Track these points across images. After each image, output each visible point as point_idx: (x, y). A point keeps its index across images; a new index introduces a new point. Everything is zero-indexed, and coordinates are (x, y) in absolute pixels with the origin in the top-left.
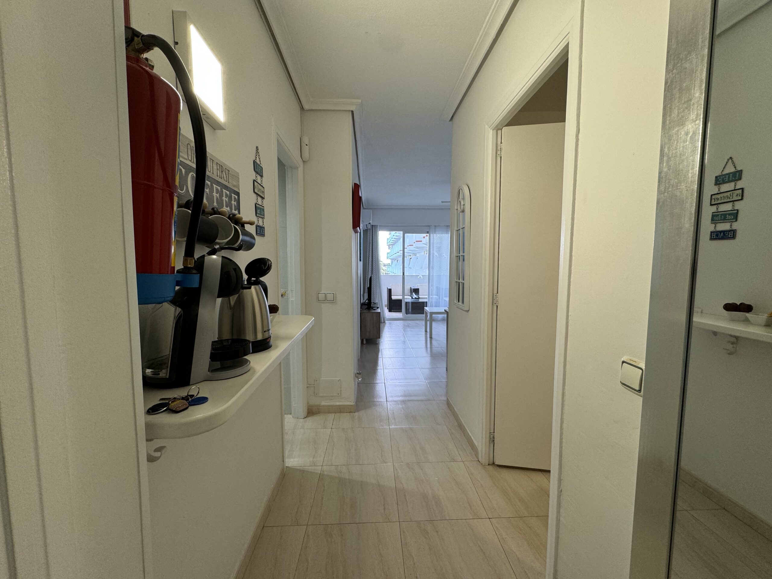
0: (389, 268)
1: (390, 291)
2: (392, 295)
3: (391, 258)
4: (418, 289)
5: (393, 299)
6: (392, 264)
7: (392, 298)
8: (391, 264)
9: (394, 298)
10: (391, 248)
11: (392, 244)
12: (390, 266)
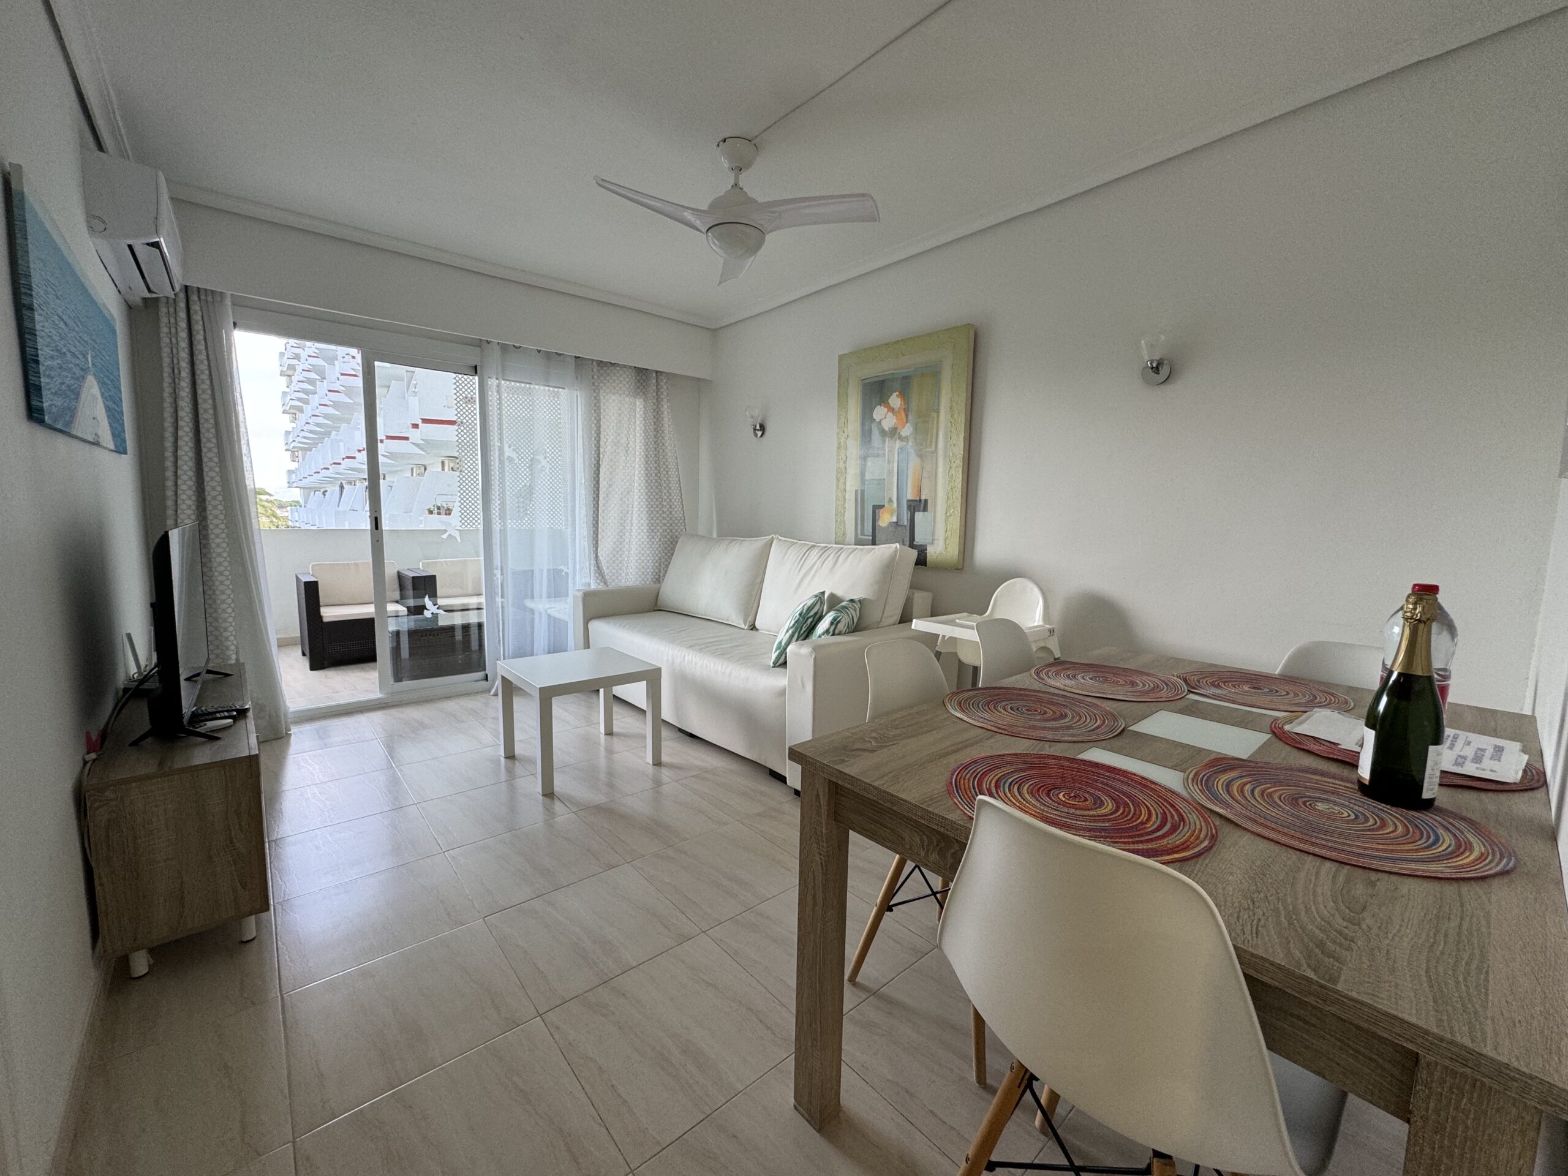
0: (296, 513)
1: (311, 593)
2: (321, 604)
3: (302, 484)
4: (433, 578)
5: (325, 620)
6: (306, 502)
7: (321, 617)
8: (302, 503)
9: (329, 614)
10: (300, 459)
11: (301, 449)
12: (301, 506)
